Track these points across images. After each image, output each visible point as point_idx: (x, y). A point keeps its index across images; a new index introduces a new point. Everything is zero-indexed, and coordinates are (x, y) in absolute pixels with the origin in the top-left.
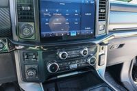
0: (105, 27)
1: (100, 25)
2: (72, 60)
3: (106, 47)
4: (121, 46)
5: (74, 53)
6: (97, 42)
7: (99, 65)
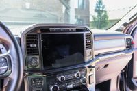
0: (92, 53)
1: (88, 52)
2: (68, 81)
3: (94, 69)
4: (106, 66)
5: (69, 76)
6: (86, 66)
7: (90, 83)
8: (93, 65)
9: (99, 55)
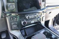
1: (43, 4)
5: (32, 16)
8: (45, 11)
9: (48, 6)
